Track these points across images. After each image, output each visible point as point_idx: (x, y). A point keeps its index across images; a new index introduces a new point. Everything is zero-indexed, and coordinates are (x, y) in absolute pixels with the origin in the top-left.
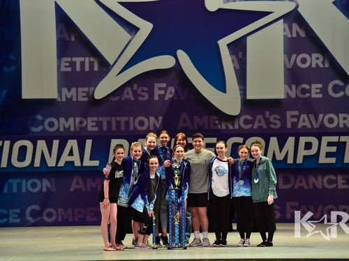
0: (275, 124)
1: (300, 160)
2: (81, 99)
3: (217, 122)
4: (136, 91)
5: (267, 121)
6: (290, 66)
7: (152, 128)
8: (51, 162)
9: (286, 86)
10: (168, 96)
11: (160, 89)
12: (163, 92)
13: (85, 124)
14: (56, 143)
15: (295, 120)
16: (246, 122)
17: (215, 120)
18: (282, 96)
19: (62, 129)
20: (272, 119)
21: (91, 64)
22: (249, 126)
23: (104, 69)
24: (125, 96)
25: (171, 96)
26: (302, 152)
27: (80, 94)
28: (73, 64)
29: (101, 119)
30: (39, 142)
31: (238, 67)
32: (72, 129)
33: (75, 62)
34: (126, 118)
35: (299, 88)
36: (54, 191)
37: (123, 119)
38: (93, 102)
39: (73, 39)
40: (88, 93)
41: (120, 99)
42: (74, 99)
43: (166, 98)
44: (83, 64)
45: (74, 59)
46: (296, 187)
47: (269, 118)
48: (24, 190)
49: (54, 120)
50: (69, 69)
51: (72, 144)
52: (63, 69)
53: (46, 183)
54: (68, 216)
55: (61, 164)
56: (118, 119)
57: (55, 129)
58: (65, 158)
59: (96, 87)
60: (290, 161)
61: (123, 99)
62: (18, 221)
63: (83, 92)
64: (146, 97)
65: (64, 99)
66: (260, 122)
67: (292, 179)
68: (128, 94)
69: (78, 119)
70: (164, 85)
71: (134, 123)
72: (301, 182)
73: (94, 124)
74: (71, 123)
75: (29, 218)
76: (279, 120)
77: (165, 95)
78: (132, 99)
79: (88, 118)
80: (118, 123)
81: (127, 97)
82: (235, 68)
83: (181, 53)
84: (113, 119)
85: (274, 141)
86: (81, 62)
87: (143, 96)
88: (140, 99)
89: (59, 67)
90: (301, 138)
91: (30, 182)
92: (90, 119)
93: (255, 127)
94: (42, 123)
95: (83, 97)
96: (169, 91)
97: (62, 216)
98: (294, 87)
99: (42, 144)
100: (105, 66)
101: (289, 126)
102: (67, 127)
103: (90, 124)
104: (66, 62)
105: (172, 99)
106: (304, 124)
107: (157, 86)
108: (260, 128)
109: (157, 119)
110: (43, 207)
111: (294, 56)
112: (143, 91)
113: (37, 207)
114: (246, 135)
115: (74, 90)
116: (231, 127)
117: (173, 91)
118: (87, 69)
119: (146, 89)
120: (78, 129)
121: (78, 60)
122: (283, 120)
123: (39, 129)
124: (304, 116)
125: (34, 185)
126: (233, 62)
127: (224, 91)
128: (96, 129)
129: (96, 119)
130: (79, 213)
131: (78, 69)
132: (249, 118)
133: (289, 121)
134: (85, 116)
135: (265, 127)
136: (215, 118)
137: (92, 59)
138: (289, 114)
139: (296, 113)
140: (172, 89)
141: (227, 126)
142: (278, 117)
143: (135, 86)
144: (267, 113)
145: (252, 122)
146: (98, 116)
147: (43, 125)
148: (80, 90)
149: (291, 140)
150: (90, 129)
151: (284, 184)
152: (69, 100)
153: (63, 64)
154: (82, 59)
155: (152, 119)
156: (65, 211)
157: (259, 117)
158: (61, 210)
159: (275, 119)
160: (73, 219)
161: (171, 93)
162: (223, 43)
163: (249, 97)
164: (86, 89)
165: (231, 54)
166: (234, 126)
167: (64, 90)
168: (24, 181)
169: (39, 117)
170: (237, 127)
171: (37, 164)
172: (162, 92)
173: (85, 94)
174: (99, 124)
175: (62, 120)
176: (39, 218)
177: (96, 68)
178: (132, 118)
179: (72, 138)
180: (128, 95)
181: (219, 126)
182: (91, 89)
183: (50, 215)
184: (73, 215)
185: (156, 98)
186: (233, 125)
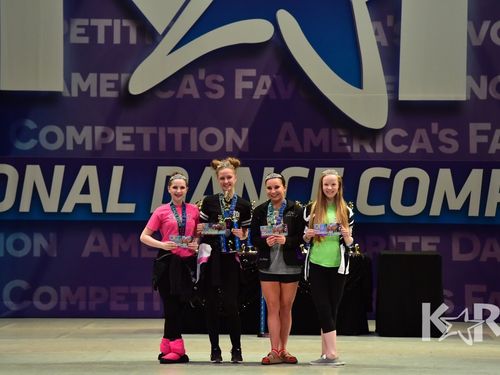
0: (449, 146)
1: (491, 211)
2: (105, 94)
3: (345, 140)
4: (203, 82)
5: (435, 140)
6: (477, 42)
7: (229, 148)
8: (50, 204)
9: (470, 77)
10: (260, 92)
11: (245, 79)
12: (252, 84)
13: (111, 139)
14: (59, 171)
15: (484, 139)
16: (397, 141)
17: (341, 136)
19: (70, 147)
20: (442, 137)
21: (125, 31)
22: (402, 149)
23: (148, 42)
24: (183, 91)
25: (265, 92)
26: (496, 197)
27: (104, 86)
28: (91, 31)
29: (140, 130)
30: (29, 168)
31: (385, 43)
32: (89, 147)
33: (96, 27)
34: (185, 130)
35: (494, 82)
36: (55, 255)
37: (178, 132)
38: (127, 99)
40: (117, 83)
41: (174, 95)
42: (93, 94)
43: (256, 96)
44: (109, 31)
45: (94, 22)
46: (483, 259)
47: (437, 135)
49: (57, 130)
50: (85, 40)
51: (89, 172)
52: (74, 39)
53: (40, 240)
54: (78, 300)
55: (68, 208)
56: (171, 130)
57: (57, 145)
58: (75, 197)
59: (132, 72)
60: (474, 211)
61: (179, 96)
63: (109, 81)
64: (221, 92)
65: (75, 93)
66: (421, 141)
67: (477, 244)
68: (188, 86)
69: (99, 130)
70: (252, 72)
71: (198, 139)
72: (492, 250)
73: (128, 138)
74: (86, 137)
75: (9, 303)
76: (455, 138)
77: (253, 90)
78: (196, 95)
79: (118, 128)
80: (170, 138)
81: (188, 92)
82: (379, 44)
84: (162, 131)
85: (445, 176)
86: (106, 28)
87: (215, 92)
88: (211, 95)
89: (67, 36)
90: (494, 171)
91: (11, 240)
92: (120, 130)
93: (413, 150)
94: (35, 134)
95: (108, 89)
96: (261, 84)
97: (68, 301)
98: (484, 79)
99: (34, 173)
100: (149, 37)
101: (473, 149)
102: (79, 142)
103: (121, 139)
104: (79, 27)
105: (266, 98)
107: (240, 73)
108: (421, 151)
109: (239, 133)
110: (35, 283)
111: (486, 25)
112: (215, 82)
113: (23, 284)
114: (396, 165)
115: (92, 77)
116: (369, 150)
117: (269, 84)
118: (117, 40)
119: (220, 79)
120: (98, 147)
121: (101, 24)
122: (463, 138)
123: (29, 145)
125: (18, 245)
126: (376, 33)
127: (359, 85)
128: (131, 148)
129: (130, 130)
130: (98, 295)
131: (101, 39)
132: (403, 133)
133: (474, 141)
134: (112, 123)
136: (341, 133)
137: (126, 23)
138: (473, 127)
139: (487, 126)
140: (266, 80)
141: (362, 148)
142: (454, 133)
143: (202, 74)
144: (435, 127)
145: (408, 141)
146: (134, 125)
147: (37, 138)
148: (104, 77)
149: (476, 175)
150: (120, 147)
151: (462, 252)
152: (84, 95)
153: (75, 31)
154: (108, 22)
155: (230, 132)
156: (73, 292)
157: (421, 132)
158: (65, 290)
159: (448, 136)
160: (87, 305)
161: (265, 87)
163: (403, 96)
164: (115, 77)
165: (374, 18)
166: (374, 149)
167: (76, 77)
168: (1, 237)
169: (31, 124)
170: (379, 149)
171: (25, 207)
172: (249, 85)
173: (112, 85)
174: (137, 139)
175: (71, 130)
176: (26, 304)
177: (133, 39)
178: (194, 130)
179: (89, 163)
180: (189, 88)
181: (349, 148)
182: (124, 76)
183: (45, 298)
184: (88, 300)
185: (239, 95)
186: (373, 145)
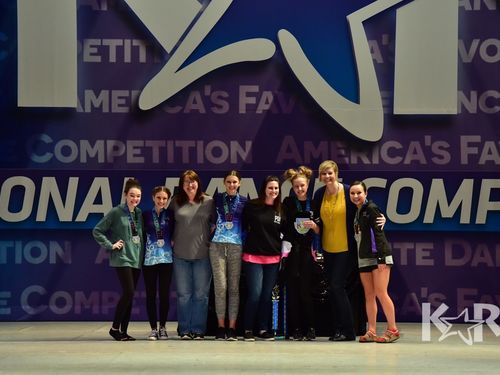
0: (441, 157)
1: (481, 219)
2: (116, 109)
3: (343, 152)
4: (209, 97)
5: (428, 152)
6: (468, 59)
7: (234, 160)
8: (65, 214)
9: (461, 93)
10: (263, 107)
11: (249, 94)
13: (122, 152)
14: (73, 183)
15: (475, 151)
16: (392, 152)
17: (339, 148)
18: (453, 110)
19: (83, 159)
20: (435, 149)
21: (135, 51)
22: (397, 160)
23: (156, 60)
24: (190, 106)
25: (267, 107)
26: (486, 205)
27: (116, 102)
28: (103, 51)
29: (149, 143)
30: (45, 180)
31: (380, 60)
32: (101, 160)
33: (108, 46)
34: (192, 143)
35: (483, 98)
36: (70, 262)
37: (186, 145)
38: (137, 115)
39: (104, 8)
40: (128, 99)
41: (182, 110)
42: (106, 109)
43: (260, 111)
44: (120, 50)
45: (106, 42)
46: (475, 263)
47: (430, 147)
48: (18, 260)
49: (71, 144)
50: (98, 59)
51: (101, 184)
52: (87, 58)
53: (56, 247)
54: (92, 305)
55: (82, 217)
56: (178, 143)
57: (72, 158)
58: (88, 207)
60: (465, 219)
61: (186, 111)
62: (8, 311)
63: (120, 98)
64: (226, 106)
65: (88, 109)
66: (415, 152)
67: (468, 249)
68: (195, 102)
69: (111, 143)
70: (255, 89)
71: (205, 152)
72: (482, 255)
73: (138, 151)
74: (99, 150)
75: (26, 307)
76: (447, 149)
77: (256, 105)
78: (203, 110)
79: (128, 142)
80: (178, 151)
81: (194, 107)
82: (374, 61)
83: (284, 35)
84: (170, 144)
85: (438, 185)
86: (118, 47)
87: (220, 107)
88: (216, 110)
89: (80, 55)
90: (484, 181)
91: (28, 247)
92: (130, 144)
93: (407, 161)
94: (50, 148)
95: (120, 105)
96: (263, 99)
97: (82, 305)
98: (474, 94)
99: (49, 184)
100: (158, 55)
101: (464, 160)
102: (92, 155)
103: (132, 152)
104: (92, 46)
105: (268, 112)
106: (490, 158)
107: (244, 89)
108: (415, 162)
109: (243, 146)
110: (50, 291)
111: (475, 43)
112: (220, 97)
113: (39, 289)
114: (391, 176)
115: (104, 94)
116: (366, 161)
117: (271, 100)
118: (127, 58)
119: (225, 94)
120: (110, 160)
121: (113, 44)
122: (455, 150)
123: (46, 158)
124: (490, 145)
125: (35, 253)
126: (372, 52)
127: (356, 100)
128: (141, 160)
129: (140, 143)
130: (111, 300)
131: (113, 58)
132: (398, 145)
133: (465, 152)
134: (123, 137)
135: (423, 161)
136: (340, 145)
137: (136, 43)
138: (464, 140)
139: (477, 139)
140: (268, 96)
141: (359, 159)
142: (446, 145)
143: (208, 90)
144: (428, 139)
145: (402, 153)
146: (144, 139)
147: (52, 151)
148: (116, 93)
149: (467, 185)
150: (130, 159)
151: (454, 258)
152: (97, 111)
153: (88, 50)
154: (119, 42)
155: (235, 145)
156: (87, 297)
157: (415, 144)
158: (79, 295)
159: (441, 148)
160: (100, 309)
161: (267, 102)
162: (356, 19)
163: (398, 110)
164: (126, 93)
165: (370, 37)
166: (371, 160)
167: (89, 94)
168: (19, 245)
169: (46, 139)
170: (376, 161)
171: (41, 216)
172: (252, 100)
173: (123, 101)
174: (146, 152)
175: (84, 144)
176: (43, 308)
177: (143, 58)
178: (201, 143)
179: (101, 174)
180: (196, 104)
181: (347, 159)
182: (134, 93)
183: (61, 303)
184: (101, 304)
185: (242, 110)
186: (370, 157)
